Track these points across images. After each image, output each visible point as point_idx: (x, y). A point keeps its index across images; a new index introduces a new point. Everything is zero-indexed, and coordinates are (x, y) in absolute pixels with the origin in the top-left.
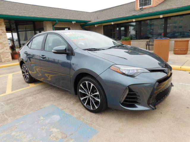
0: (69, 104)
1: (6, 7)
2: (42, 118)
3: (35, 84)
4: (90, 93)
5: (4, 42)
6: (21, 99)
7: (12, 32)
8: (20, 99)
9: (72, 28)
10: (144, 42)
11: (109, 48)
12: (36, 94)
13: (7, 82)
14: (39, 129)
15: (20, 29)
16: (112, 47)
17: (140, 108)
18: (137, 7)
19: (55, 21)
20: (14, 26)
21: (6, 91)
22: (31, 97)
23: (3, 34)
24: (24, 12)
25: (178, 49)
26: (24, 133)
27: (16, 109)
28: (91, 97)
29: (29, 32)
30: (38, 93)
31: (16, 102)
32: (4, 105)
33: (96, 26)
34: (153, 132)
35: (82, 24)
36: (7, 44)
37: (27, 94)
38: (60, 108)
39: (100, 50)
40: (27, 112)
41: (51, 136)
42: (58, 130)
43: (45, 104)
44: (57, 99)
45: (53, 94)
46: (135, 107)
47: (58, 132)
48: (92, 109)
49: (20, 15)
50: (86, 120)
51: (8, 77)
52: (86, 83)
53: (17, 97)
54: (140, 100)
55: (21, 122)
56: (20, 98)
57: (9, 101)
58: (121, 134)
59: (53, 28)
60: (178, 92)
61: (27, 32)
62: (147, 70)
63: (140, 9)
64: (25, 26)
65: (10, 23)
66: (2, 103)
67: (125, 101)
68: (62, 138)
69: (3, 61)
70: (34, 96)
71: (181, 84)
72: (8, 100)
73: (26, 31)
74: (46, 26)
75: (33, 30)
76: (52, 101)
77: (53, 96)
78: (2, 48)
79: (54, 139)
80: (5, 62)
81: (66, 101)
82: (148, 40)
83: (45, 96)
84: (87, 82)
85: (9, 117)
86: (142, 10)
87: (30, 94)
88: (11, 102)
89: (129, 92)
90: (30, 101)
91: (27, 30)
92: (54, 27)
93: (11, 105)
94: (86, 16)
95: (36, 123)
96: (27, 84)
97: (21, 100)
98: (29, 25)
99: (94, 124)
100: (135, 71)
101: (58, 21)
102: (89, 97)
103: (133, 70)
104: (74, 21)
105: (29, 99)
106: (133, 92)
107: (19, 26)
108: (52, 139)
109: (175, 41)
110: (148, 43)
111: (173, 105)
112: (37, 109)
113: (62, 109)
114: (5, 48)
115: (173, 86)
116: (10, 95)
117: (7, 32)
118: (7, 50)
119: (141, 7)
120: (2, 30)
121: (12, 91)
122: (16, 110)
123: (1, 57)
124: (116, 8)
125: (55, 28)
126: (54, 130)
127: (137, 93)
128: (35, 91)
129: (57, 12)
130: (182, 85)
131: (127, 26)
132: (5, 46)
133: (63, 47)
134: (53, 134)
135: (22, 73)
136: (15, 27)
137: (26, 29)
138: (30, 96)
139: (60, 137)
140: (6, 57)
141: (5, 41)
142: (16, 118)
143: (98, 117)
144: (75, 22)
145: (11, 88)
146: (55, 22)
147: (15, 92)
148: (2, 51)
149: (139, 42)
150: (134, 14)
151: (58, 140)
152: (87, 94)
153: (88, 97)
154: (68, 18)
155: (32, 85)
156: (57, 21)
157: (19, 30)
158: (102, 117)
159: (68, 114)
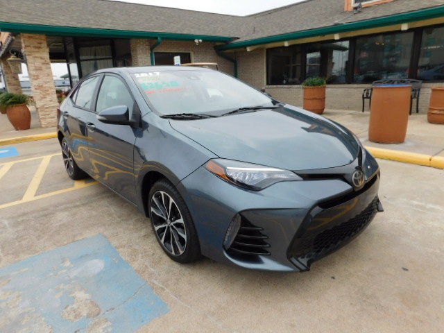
0: (136, 235)
1: (54, 7)
2: (68, 264)
3: (86, 183)
4: (170, 219)
5: (46, 85)
6: (46, 216)
7: (68, 62)
8: (42, 216)
9: (194, 54)
10: (359, 89)
11: (231, 113)
12: (78, 206)
13: (34, 174)
14: (50, 290)
15: (83, 55)
16: (240, 109)
17: (268, 264)
18: (349, 4)
19: (156, 38)
20: (71, 48)
21: (24, 194)
22: (66, 213)
23: (44, 67)
24: (90, 17)
25: (440, 110)
26: (19, 296)
27: (27, 239)
28: (172, 227)
29: (102, 61)
30: (84, 205)
31: (32, 223)
32: (8, 226)
33: (248, 49)
34: (293, 326)
35: (218, 44)
36: (51, 88)
37: (62, 204)
38: (115, 243)
39: (205, 118)
40: (45, 247)
41: (69, 309)
42: (87, 296)
43: (87, 231)
44: (116, 221)
45: (113, 209)
46: (259, 261)
47: (87, 299)
48: (173, 253)
49: (79, 25)
50: (156, 279)
51: (40, 163)
52: (161, 195)
53: (39, 211)
54: (270, 246)
55: (24, 270)
56: (45, 212)
57: (20, 219)
58: (216, 321)
59: (151, 54)
60: (398, 224)
61: (98, 61)
62: (294, 175)
63: (355, 8)
64: (94, 48)
65: (64, 42)
66: (6, 222)
67: (234, 245)
68: (89, 316)
69: (43, 126)
70: (74, 210)
71: (415, 203)
72: (19, 216)
73: (96, 59)
74: (136, 50)
75: (109, 59)
76: (104, 225)
77: (110, 215)
78: (42, 98)
79: (71, 317)
80: (47, 127)
81: (132, 227)
82: (369, 86)
83: (94, 213)
84: (162, 193)
85: (7, 254)
86: (359, 12)
87: (68, 205)
88: (23, 221)
89: (241, 225)
90: (60, 221)
91: (97, 57)
92: (154, 51)
93: (21, 227)
94: (231, 25)
95: (52, 274)
96: (72, 181)
97: (44, 218)
98: (103, 47)
99: (167, 290)
100: (265, 177)
101: (163, 38)
102: (169, 227)
103: (260, 173)
104: (198, 37)
105: (62, 217)
106: (253, 226)
107: (82, 50)
108: (67, 315)
109: (433, 90)
110: (367, 93)
111: (370, 259)
112: (65, 243)
113: (116, 247)
114: (48, 98)
115: (382, 211)
116: (28, 203)
117: (52, 62)
118: (51, 101)
119: (357, 5)
120: (41, 58)
121: (35, 196)
122: (25, 239)
123: (41, 117)
124: (302, 5)
125: (155, 53)
126: (81, 295)
127: (263, 229)
128: (80, 199)
129: (162, 18)
130: (417, 206)
131: (327, 49)
132: (48, 94)
133: (119, 109)
134: (73, 303)
135: (62, 157)
136: (73, 51)
137: (95, 55)
138: (65, 209)
139: (85, 314)
140: (50, 116)
141: (48, 82)
142: (17, 260)
143: (184, 275)
144: (200, 40)
145: (37, 188)
146: (155, 41)
147: (41, 199)
148: (43, 104)
149: (347, 89)
150: (336, 22)
151: (77, 320)
152: (165, 218)
153: (167, 225)
154: (186, 32)
155: (79, 185)
156: (159, 39)
157: (81, 58)
158: (193, 275)
159: (123, 258)
